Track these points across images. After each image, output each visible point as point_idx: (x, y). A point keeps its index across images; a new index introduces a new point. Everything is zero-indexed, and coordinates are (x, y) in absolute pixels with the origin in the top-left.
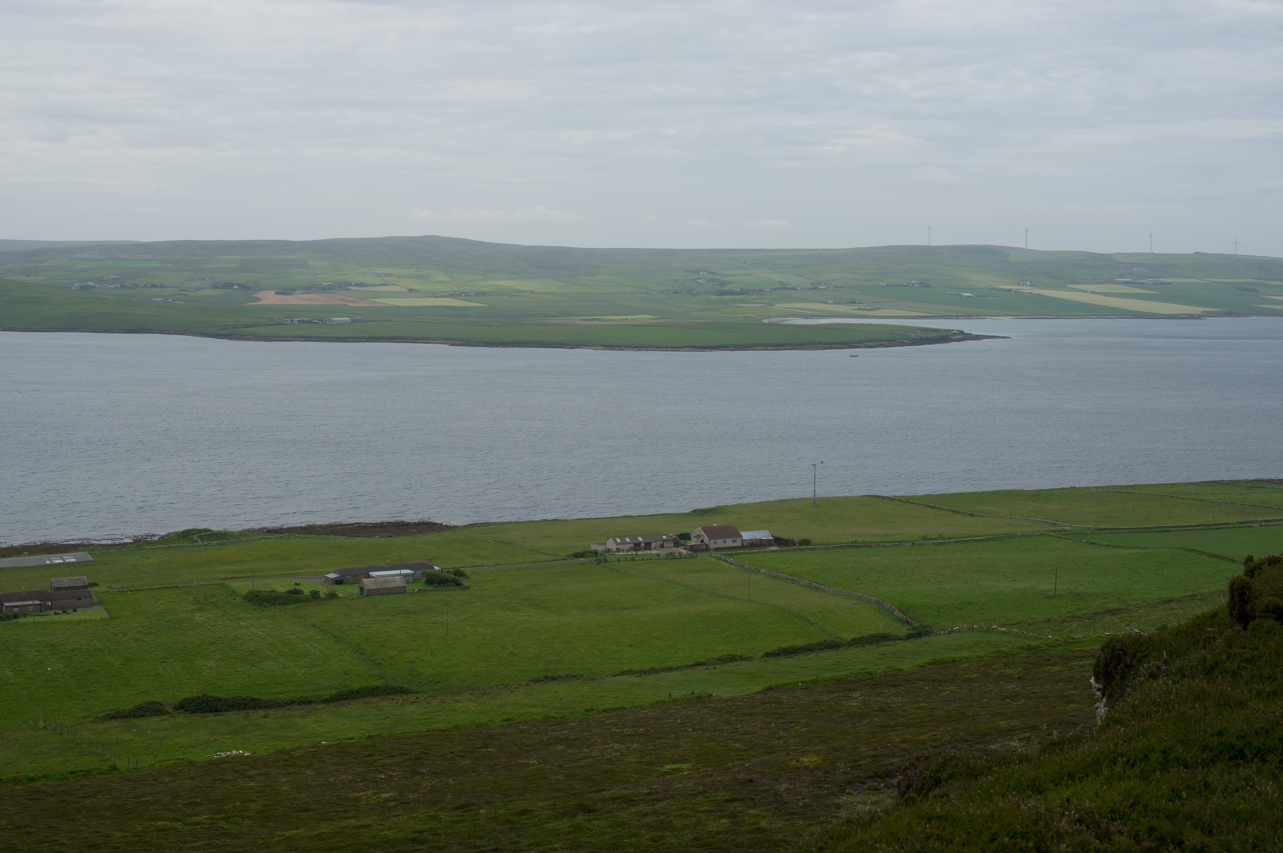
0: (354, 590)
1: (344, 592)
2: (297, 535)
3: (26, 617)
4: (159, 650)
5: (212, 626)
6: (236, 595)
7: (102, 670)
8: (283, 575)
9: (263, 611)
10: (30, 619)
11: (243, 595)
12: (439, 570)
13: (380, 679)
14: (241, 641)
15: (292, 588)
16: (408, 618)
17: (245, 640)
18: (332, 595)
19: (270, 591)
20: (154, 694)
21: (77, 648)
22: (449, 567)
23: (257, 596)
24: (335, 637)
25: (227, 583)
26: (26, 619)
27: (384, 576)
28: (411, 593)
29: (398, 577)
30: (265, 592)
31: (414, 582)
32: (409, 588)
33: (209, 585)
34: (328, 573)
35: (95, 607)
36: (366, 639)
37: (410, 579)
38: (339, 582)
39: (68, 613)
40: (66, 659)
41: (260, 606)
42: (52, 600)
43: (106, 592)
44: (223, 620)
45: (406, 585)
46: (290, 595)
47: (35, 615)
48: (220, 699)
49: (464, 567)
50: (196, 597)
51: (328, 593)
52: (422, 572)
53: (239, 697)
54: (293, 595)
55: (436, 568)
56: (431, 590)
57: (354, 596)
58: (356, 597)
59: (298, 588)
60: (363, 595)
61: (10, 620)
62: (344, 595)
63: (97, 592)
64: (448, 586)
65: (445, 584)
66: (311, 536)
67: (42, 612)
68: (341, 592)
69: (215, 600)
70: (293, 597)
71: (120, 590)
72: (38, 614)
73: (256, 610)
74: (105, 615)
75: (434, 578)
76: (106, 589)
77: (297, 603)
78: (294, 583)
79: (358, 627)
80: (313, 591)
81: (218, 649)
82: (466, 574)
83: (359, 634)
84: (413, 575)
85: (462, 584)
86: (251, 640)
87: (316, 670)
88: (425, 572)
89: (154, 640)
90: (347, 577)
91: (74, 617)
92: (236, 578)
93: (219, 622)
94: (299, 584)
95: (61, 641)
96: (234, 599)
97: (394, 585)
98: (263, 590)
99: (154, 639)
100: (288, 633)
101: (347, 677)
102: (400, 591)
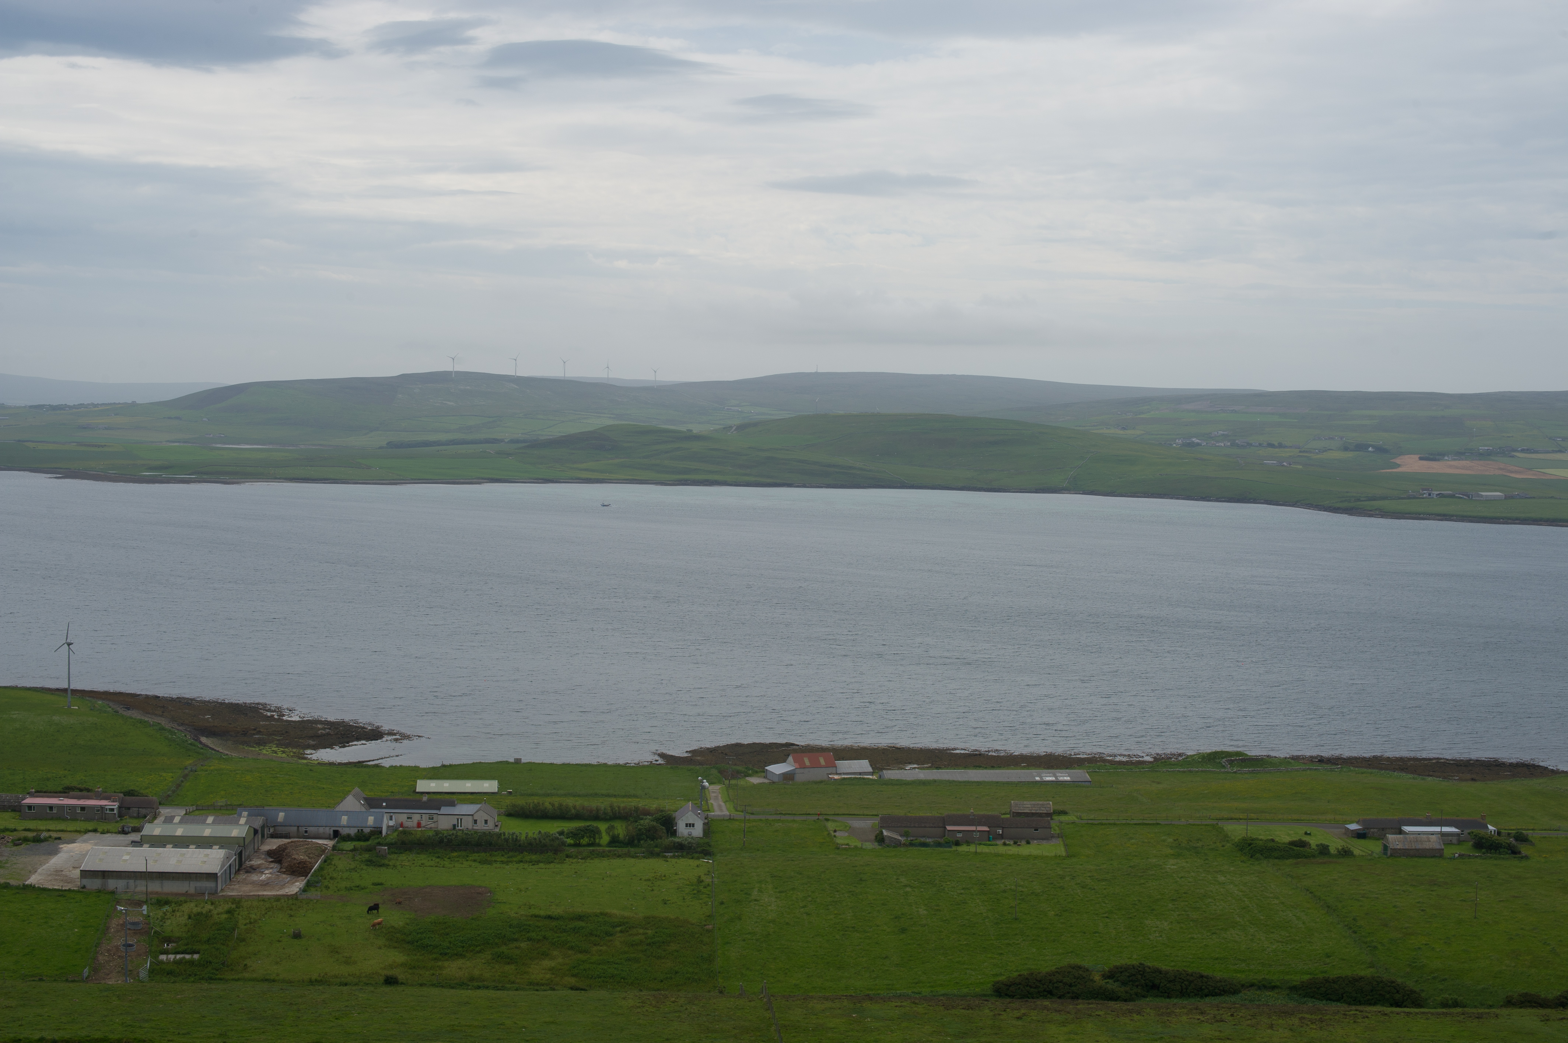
0: (1374, 847)
1: (1363, 849)
2: (1352, 768)
3: (969, 846)
4: (1107, 902)
5: (1182, 877)
6: (1227, 841)
7: (1031, 920)
8: (1295, 820)
9: (1253, 864)
10: (972, 848)
11: (1236, 841)
12: (1495, 831)
13: (1370, 967)
14: (1210, 900)
15: (1296, 838)
16: (1432, 891)
17: (1215, 900)
18: (1345, 852)
19: (1268, 840)
20: (1084, 956)
21: (1011, 889)
22: (1513, 828)
23: (1250, 844)
24: (1328, 907)
25: (1220, 824)
26: (969, 847)
27: (1419, 833)
28: (1448, 858)
29: (1434, 836)
30: (1261, 840)
31: (1459, 844)
32: (1448, 852)
33: (1198, 825)
34: (1352, 822)
35: (1054, 840)
36: (1367, 914)
37: (1454, 840)
38: (1360, 835)
39: (1019, 845)
40: (993, 901)
41: (1251, 857)
42: (1003, 828)
43: (1072, 823)
44: (1198, 871)
45: (1443, 847)
46: (1291, 846)
47: (981, 844)
48: (1160, 972)
49: (1533, 830)
50: (1177, 839)
51: (1340, 848)
52: (1469, 831)
53: (1184, 971)
54: (1295, 848)
55: (1490, 827)
56: (1476, 857)
57: (1374, 855)
58: (1377, 856)
59: (1306, 838)
60: (1387, 855)
61: (950, 847)
62: (1361, 853)
63: (1061, 822)
64: (1500, 853)
65: (1496, 851)
66: (1370, 770)
67: (989, 841)
68: (1360, 848)
69: (1199, 844)
70: (1294, 850)
71: (1090, 822)
72: (984, 842)
73: (1244, 862)
74: (1061, 851)
75: (1484, 841)
76: (1075, 819)
77: (1298, 858)
78: (1304, 832)
79: (1363, 897)
80: (1321, 844)
81: (1177, 908)
82: (1530, 839)
83: (1361, 906)
84: (1458, 835)
85: (1520, 853)
86: (1222, 900)
87: (1290, 947)
88: (1473, 833)
89: (1105, 889)
90: (1372, 830)
91: (1024, 850)
92: (1235, 819)
93: (1192, 874)
94: (1310, 834)
95: (996, 879)
96: (1223, 846)
97: (1427, 846)
98: (1260, 837)
99: (1104, 887)
100: (1271, 895)
101: (1328, 960)
102: (1435, 854)
